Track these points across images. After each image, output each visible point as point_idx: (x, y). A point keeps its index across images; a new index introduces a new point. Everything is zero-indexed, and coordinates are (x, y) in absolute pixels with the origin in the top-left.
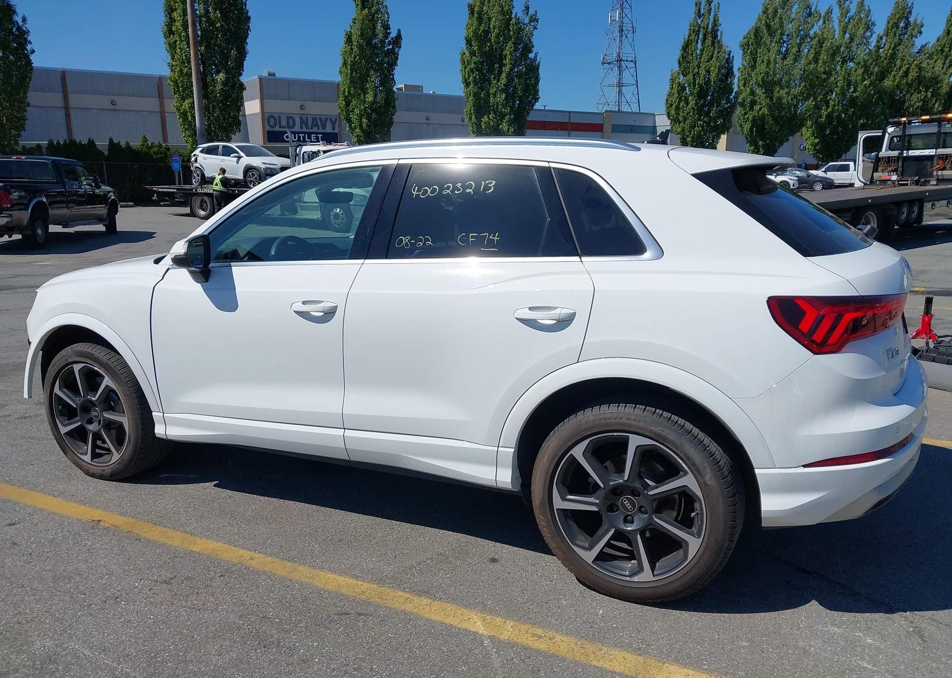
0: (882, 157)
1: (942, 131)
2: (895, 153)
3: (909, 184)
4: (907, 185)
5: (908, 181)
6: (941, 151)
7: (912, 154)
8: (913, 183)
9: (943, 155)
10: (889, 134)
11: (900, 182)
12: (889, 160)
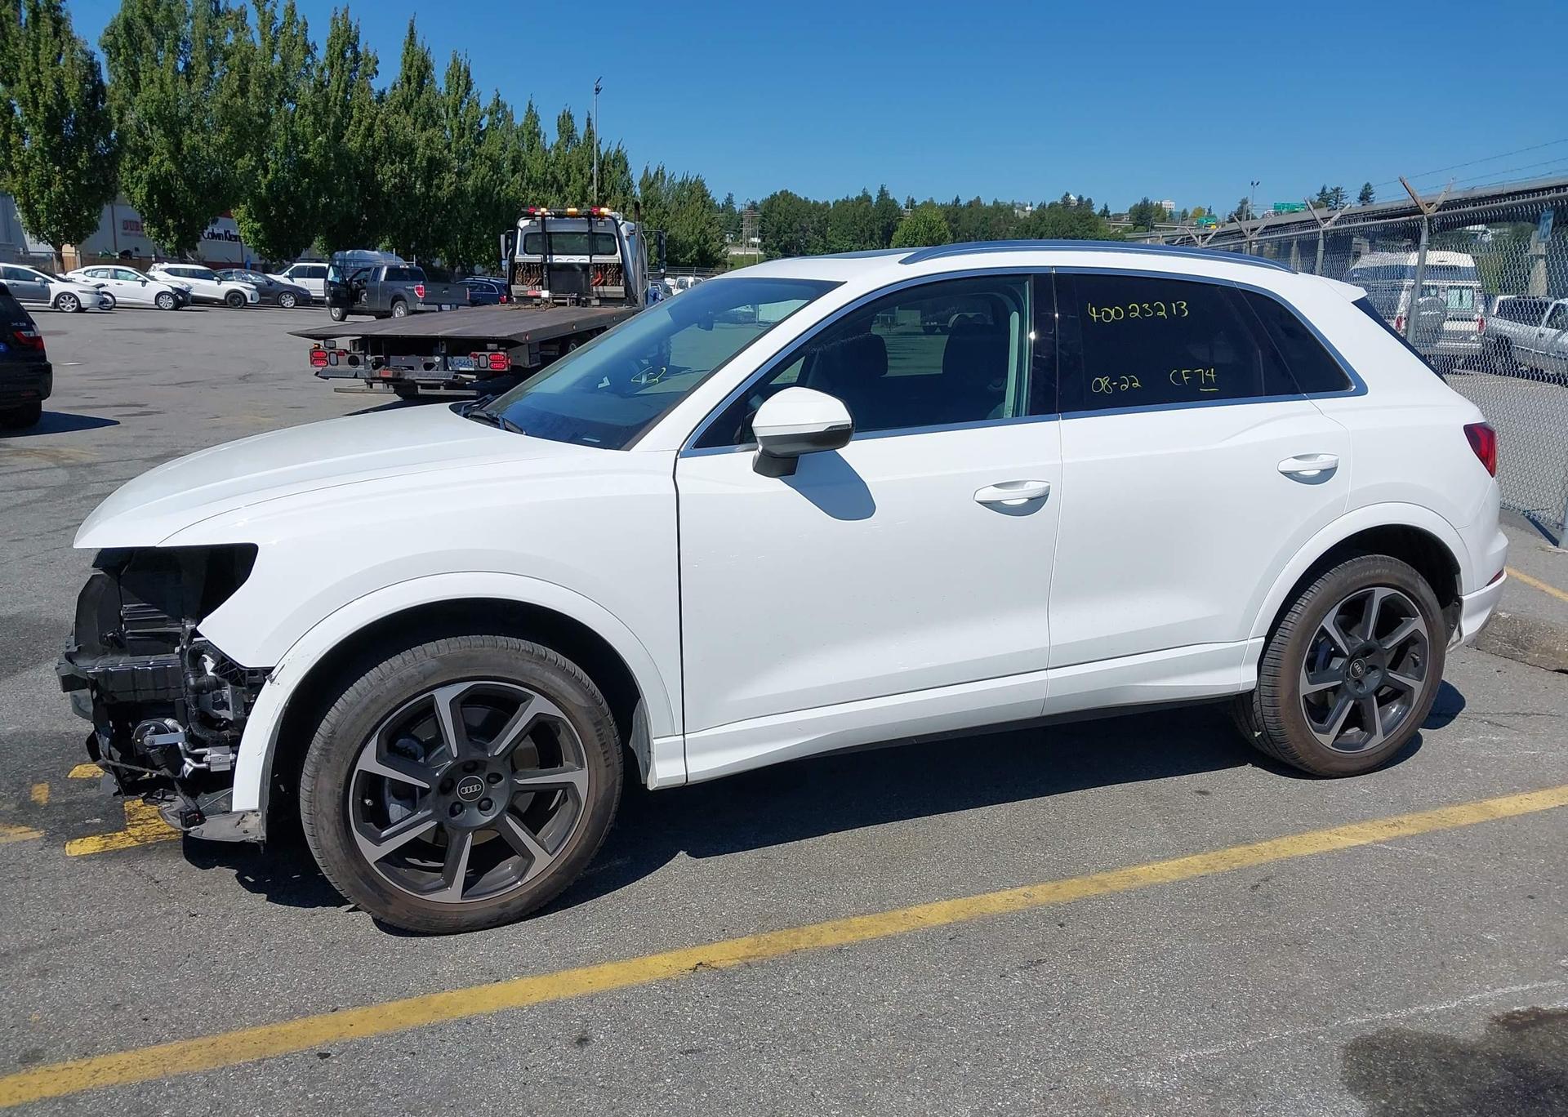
0: (520, 263)
1: (594, 231)
2: (537, 258)
3: (568, 304)
4: (565, 304)
5: (565, 299)
6: (597, 259)
7: (557, 261)
8: (573, 302)
9: (601, 264)
10: (522, 230)
11: (555, 301)
12: (529, 267)
